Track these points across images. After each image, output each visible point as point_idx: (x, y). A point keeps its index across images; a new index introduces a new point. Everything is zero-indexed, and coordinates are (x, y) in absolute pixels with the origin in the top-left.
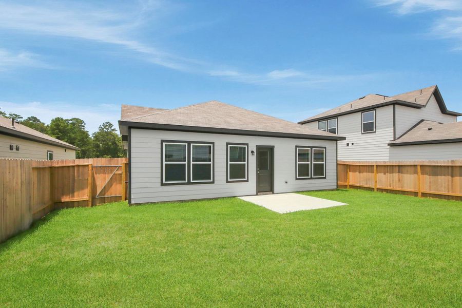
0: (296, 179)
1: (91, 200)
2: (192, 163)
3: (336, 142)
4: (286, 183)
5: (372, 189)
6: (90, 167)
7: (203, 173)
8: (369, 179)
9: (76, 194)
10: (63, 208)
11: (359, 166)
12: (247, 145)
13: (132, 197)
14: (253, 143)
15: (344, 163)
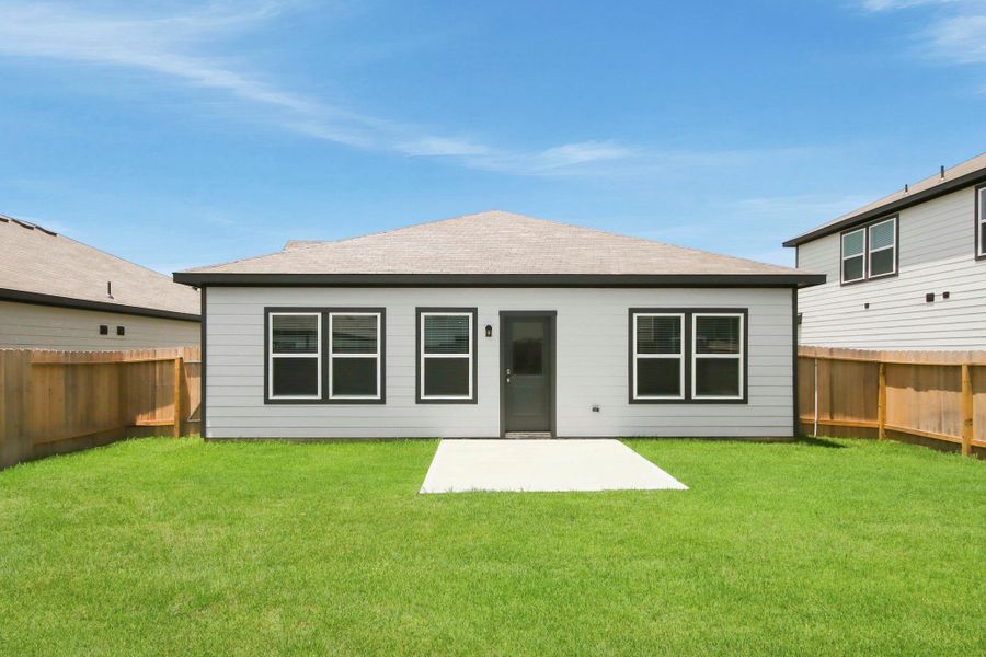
0: (632, 401)
1: (178, 426)
2: (332, 355)
3: (789, 292)
4: (596, 409)
5: (950, 447)
6: (177, 363)
7: (359, 380)
8: (947, 413)
9: (158, 412)
10: (131, 438)
11: (917, 366)
12: (474, 311)
13: (208, 424)
14: (490, 307)
15: (863, 359)
